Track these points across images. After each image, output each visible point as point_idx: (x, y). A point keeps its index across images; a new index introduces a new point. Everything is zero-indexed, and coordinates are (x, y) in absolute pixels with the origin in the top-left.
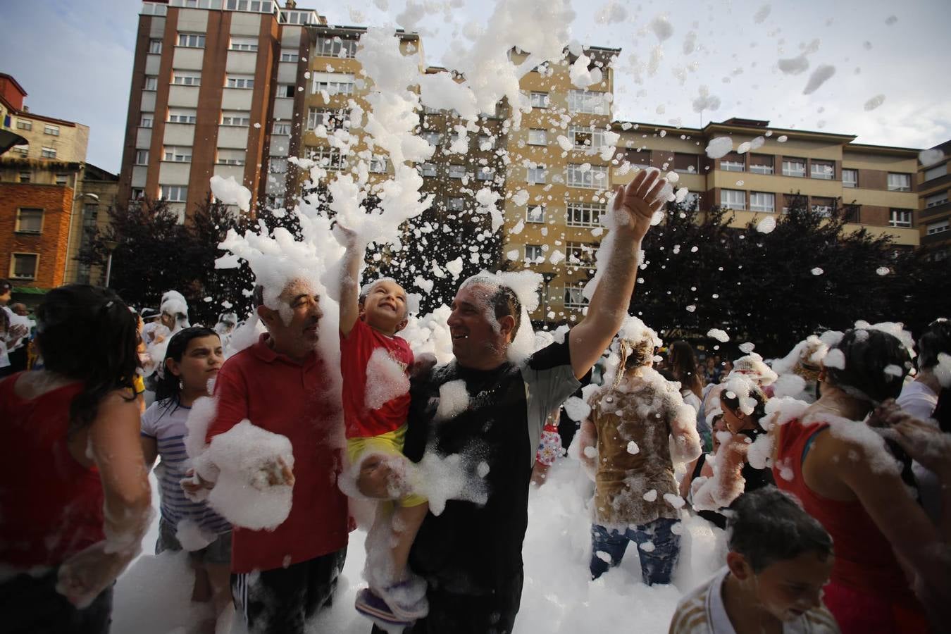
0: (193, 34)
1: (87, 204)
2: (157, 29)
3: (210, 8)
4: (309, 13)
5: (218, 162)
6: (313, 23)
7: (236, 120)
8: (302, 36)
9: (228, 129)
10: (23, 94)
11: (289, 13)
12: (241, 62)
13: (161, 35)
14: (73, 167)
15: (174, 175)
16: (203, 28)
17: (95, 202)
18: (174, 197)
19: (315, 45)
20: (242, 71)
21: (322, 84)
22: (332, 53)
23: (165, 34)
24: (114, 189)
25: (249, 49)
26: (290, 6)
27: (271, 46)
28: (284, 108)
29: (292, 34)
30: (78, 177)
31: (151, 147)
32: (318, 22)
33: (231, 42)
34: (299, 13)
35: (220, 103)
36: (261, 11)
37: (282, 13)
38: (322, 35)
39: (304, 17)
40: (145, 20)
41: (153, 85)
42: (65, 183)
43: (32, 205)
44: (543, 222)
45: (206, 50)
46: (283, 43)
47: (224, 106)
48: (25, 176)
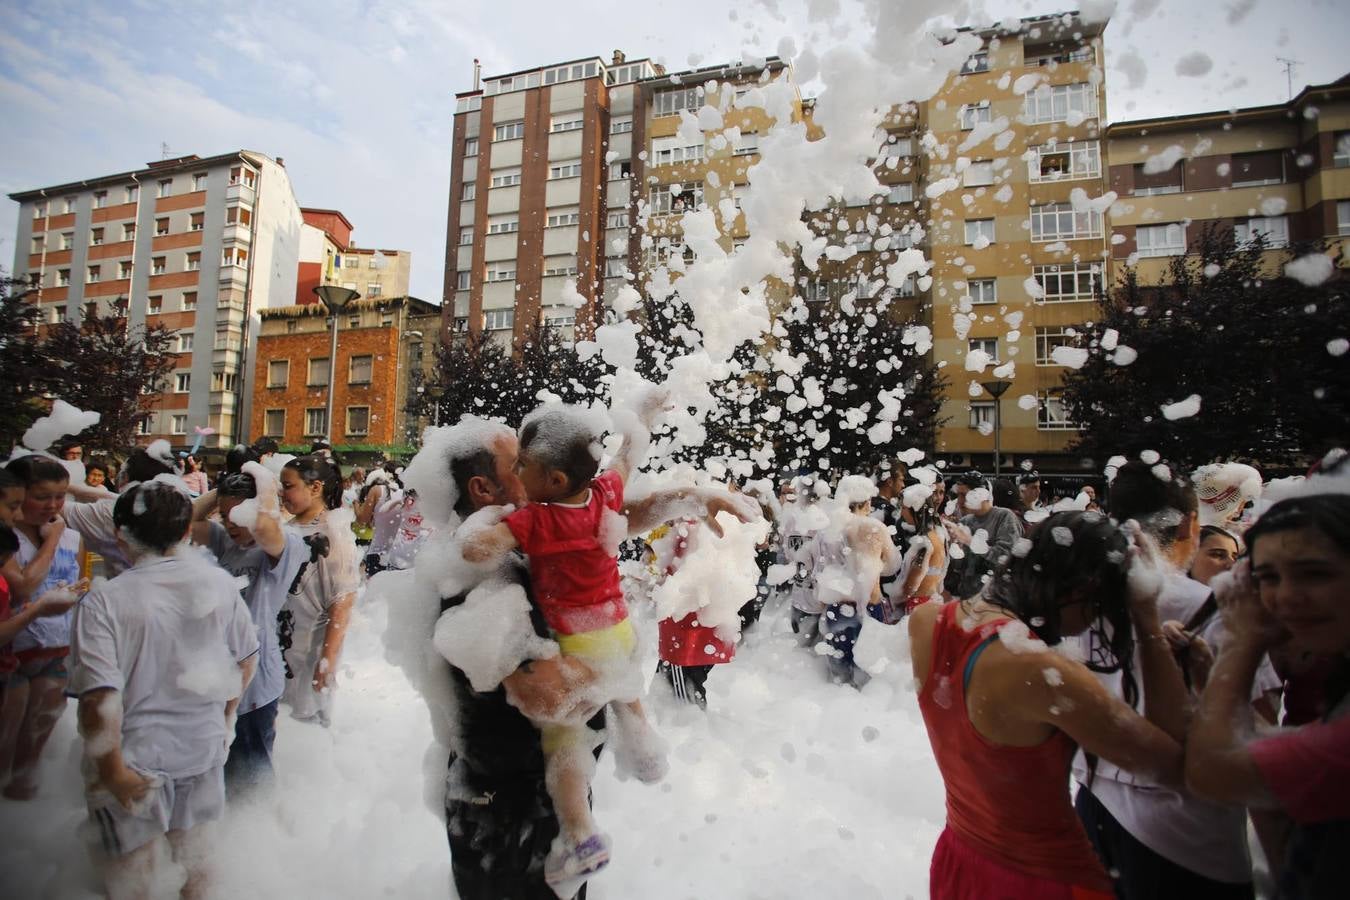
0: (510, 123)
1: (412, 344)
2: (472, 128)
3: (526, 87)
4: (641, 64)
5: (545, 274)
6: (647, 76)
7: (564, 218)
8: (635, 95)
9: (555, 230)
10: (350, 228)
11: (617, 70)
12: (566, 145)
13: (476, 133)
14: (397, 303)
15: (499, 296)
16: (521, 113)
17: (419, 341)
18: (499, 323)
19: (651, 105)
20: (565, 157)
21: (664, 153)
22: (673, 110)
23: (481, 130)
24: (436, 323)
25: (573, 127)
26: (619, 60)
27: (598, 118)
28: (619, 193)
29: (622, 96)
30: (403, 313)
31: (473, 267)
32: (653, 74)
33: (553, 122)
34: (629, 67)
35: (544, 201)
36: (584, 77)
37: (609, 73)
38: (658, 90)
39: (636, 71)
40: (460, 118)
41: (471, 193)
42: (390, 322)
43: (362, 351)
44: (996, 301)
45: (524, 139)
46: (613, 111)
47: (549, 203)
48: (354, 320)
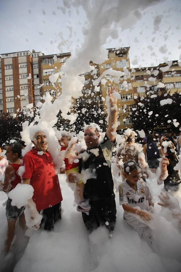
0: (9, 65)
3: (12, 57)
4: (39, 53)
5: (21, 100)
6: (41, 56)
7: (24, 87)
8: (38, 60)
9: (23, 90)
11: (34, 54)
12: (23, 70)
15: (10, 105)
16: (11, 63)
18: (11, 111)
19: (42, 62)
20: (24, 73)
21: (46, 72)
22: (47, 63)
23: (2, 67)
25: (25, 66)
26: (34, 52)
27: (30, 65)
28: (37, 81)
29: (36, 60)
31: (3, 99)
32: (42, 55)
33: (19, 65)
34: (37, 54)
35: (19, 83)
36: (26, 55)
37: (32, 55)
38: (44, 59)
39: (38, 54)
41: (1, 81)
45: (13, 69)
46: (33, 63)
47: (20, 84)
